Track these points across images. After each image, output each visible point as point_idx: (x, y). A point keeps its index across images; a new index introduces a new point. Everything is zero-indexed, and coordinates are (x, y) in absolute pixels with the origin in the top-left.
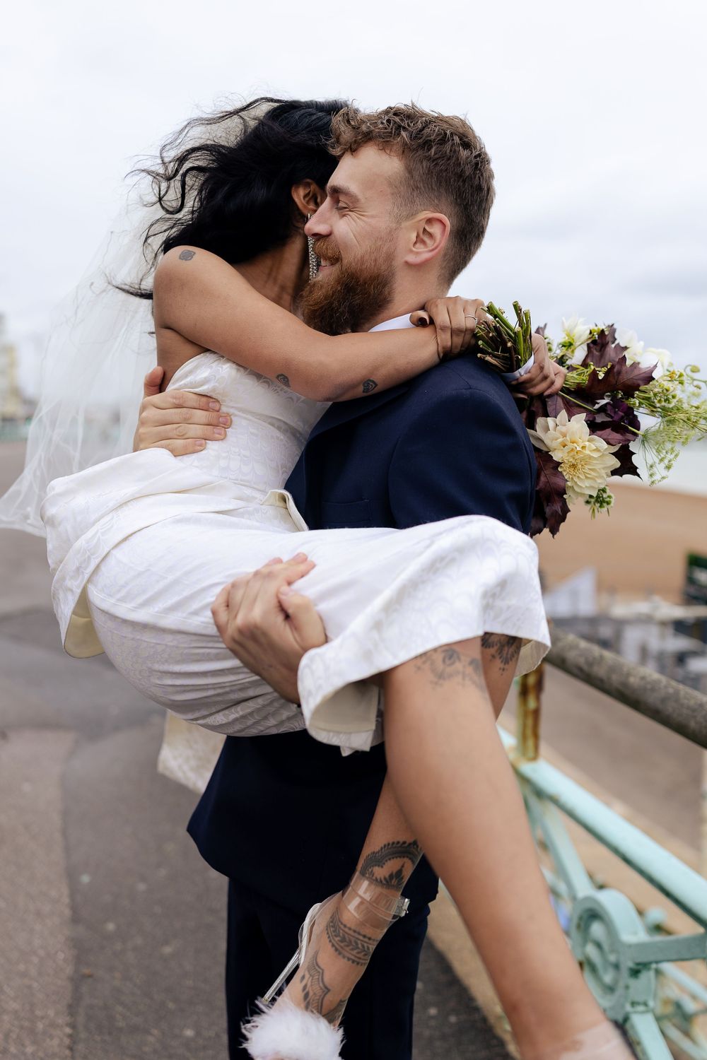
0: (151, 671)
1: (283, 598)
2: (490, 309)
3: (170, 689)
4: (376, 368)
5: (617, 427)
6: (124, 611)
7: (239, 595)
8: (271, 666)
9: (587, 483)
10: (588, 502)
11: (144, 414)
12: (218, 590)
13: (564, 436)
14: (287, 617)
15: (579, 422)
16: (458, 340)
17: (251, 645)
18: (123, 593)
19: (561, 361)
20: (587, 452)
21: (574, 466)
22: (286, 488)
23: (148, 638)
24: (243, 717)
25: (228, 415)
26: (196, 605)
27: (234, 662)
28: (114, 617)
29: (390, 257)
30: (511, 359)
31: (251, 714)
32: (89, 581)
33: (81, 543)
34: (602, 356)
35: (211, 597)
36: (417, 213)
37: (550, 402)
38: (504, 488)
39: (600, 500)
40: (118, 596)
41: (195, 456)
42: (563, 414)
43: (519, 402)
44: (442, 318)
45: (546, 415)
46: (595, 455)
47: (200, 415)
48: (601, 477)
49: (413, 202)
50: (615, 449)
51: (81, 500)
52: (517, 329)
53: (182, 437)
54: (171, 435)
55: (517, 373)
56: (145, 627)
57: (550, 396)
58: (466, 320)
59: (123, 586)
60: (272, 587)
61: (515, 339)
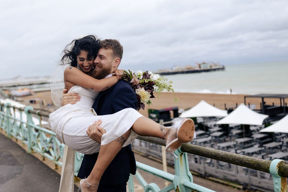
0: (75, 144)
1: (98, 128)
2: (125, 71)
3: (79, 147)
4: (108, 84)
5: (150, 89)
6: (70, 134)
7: (91, 128)
8: (98, 139)
9: (146, 100)
10: (147, 104)
11: (64, 97)
12: (88, 128)
13: (141, 92)
14: (99, 131)
15: (143, 89)
16: (121, 77)
17: (94, 136)
18: (69, 131)
19: (138, 79)
20: (145, 94)
21: (143, 97)
22: (92, 108)
23: (75, 138)
24: (92, 150)
25: (80, 96)
26: (84, 131)
27: (91, 139)
28: (67, 135)
29: (111, 66)
30: (129, 79)
31: (93, 149)
32: (62, 130)
33: (60, 123)
34: (146, 77)
35: (86, 130)
36: (115, 58)
37: (137, 86)
38: (133, 102)
39: (149, 102)
40: (68, 131)
41: (75, 104)
42: (140, 88)
43: (132, 87)
44: (117, 74)
45: (137, 88)
46: (147, 94)
47: (75, 97)
48: (148, 98)
49: (115, 57)
50: (150, 93)
51: (57, 115)
52: (130, 74)
53: (72, 101)
54: (70, 101)
55: (131, 82)
56: (74, 136)
57: (137, 85)
58: (121, 73)
59: (69, 130)
60: (96, 126)
61: (130, 76)
